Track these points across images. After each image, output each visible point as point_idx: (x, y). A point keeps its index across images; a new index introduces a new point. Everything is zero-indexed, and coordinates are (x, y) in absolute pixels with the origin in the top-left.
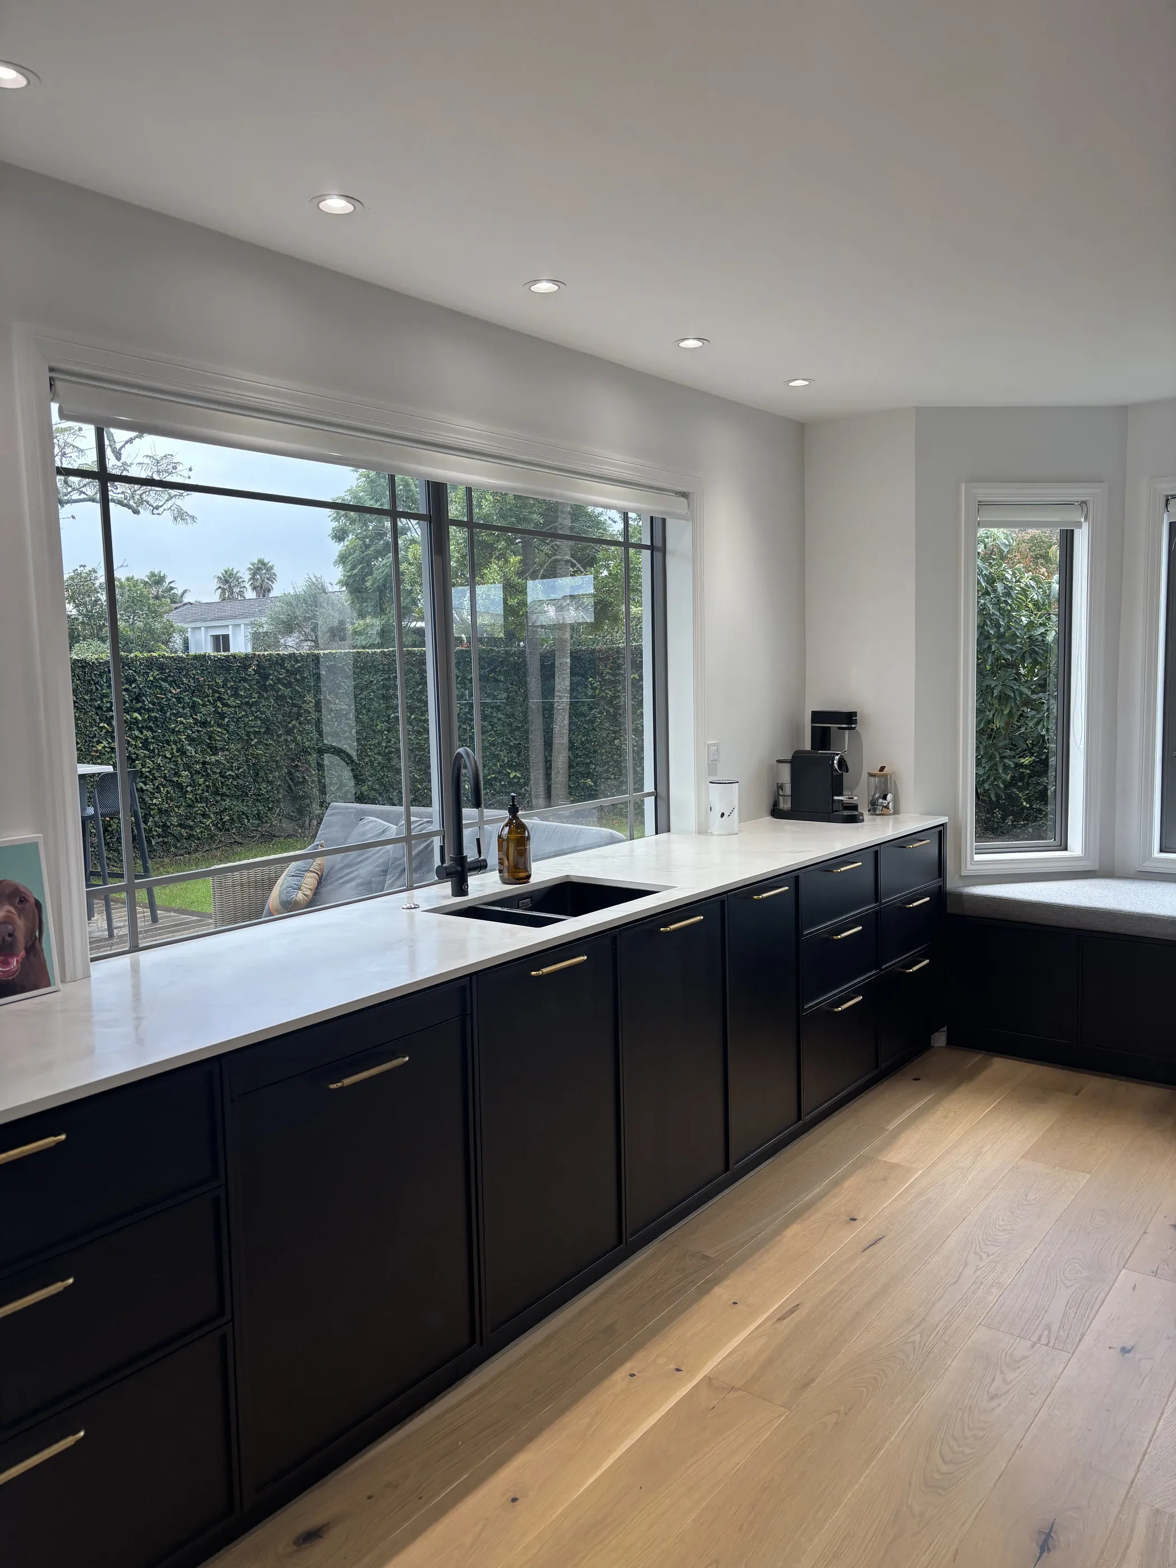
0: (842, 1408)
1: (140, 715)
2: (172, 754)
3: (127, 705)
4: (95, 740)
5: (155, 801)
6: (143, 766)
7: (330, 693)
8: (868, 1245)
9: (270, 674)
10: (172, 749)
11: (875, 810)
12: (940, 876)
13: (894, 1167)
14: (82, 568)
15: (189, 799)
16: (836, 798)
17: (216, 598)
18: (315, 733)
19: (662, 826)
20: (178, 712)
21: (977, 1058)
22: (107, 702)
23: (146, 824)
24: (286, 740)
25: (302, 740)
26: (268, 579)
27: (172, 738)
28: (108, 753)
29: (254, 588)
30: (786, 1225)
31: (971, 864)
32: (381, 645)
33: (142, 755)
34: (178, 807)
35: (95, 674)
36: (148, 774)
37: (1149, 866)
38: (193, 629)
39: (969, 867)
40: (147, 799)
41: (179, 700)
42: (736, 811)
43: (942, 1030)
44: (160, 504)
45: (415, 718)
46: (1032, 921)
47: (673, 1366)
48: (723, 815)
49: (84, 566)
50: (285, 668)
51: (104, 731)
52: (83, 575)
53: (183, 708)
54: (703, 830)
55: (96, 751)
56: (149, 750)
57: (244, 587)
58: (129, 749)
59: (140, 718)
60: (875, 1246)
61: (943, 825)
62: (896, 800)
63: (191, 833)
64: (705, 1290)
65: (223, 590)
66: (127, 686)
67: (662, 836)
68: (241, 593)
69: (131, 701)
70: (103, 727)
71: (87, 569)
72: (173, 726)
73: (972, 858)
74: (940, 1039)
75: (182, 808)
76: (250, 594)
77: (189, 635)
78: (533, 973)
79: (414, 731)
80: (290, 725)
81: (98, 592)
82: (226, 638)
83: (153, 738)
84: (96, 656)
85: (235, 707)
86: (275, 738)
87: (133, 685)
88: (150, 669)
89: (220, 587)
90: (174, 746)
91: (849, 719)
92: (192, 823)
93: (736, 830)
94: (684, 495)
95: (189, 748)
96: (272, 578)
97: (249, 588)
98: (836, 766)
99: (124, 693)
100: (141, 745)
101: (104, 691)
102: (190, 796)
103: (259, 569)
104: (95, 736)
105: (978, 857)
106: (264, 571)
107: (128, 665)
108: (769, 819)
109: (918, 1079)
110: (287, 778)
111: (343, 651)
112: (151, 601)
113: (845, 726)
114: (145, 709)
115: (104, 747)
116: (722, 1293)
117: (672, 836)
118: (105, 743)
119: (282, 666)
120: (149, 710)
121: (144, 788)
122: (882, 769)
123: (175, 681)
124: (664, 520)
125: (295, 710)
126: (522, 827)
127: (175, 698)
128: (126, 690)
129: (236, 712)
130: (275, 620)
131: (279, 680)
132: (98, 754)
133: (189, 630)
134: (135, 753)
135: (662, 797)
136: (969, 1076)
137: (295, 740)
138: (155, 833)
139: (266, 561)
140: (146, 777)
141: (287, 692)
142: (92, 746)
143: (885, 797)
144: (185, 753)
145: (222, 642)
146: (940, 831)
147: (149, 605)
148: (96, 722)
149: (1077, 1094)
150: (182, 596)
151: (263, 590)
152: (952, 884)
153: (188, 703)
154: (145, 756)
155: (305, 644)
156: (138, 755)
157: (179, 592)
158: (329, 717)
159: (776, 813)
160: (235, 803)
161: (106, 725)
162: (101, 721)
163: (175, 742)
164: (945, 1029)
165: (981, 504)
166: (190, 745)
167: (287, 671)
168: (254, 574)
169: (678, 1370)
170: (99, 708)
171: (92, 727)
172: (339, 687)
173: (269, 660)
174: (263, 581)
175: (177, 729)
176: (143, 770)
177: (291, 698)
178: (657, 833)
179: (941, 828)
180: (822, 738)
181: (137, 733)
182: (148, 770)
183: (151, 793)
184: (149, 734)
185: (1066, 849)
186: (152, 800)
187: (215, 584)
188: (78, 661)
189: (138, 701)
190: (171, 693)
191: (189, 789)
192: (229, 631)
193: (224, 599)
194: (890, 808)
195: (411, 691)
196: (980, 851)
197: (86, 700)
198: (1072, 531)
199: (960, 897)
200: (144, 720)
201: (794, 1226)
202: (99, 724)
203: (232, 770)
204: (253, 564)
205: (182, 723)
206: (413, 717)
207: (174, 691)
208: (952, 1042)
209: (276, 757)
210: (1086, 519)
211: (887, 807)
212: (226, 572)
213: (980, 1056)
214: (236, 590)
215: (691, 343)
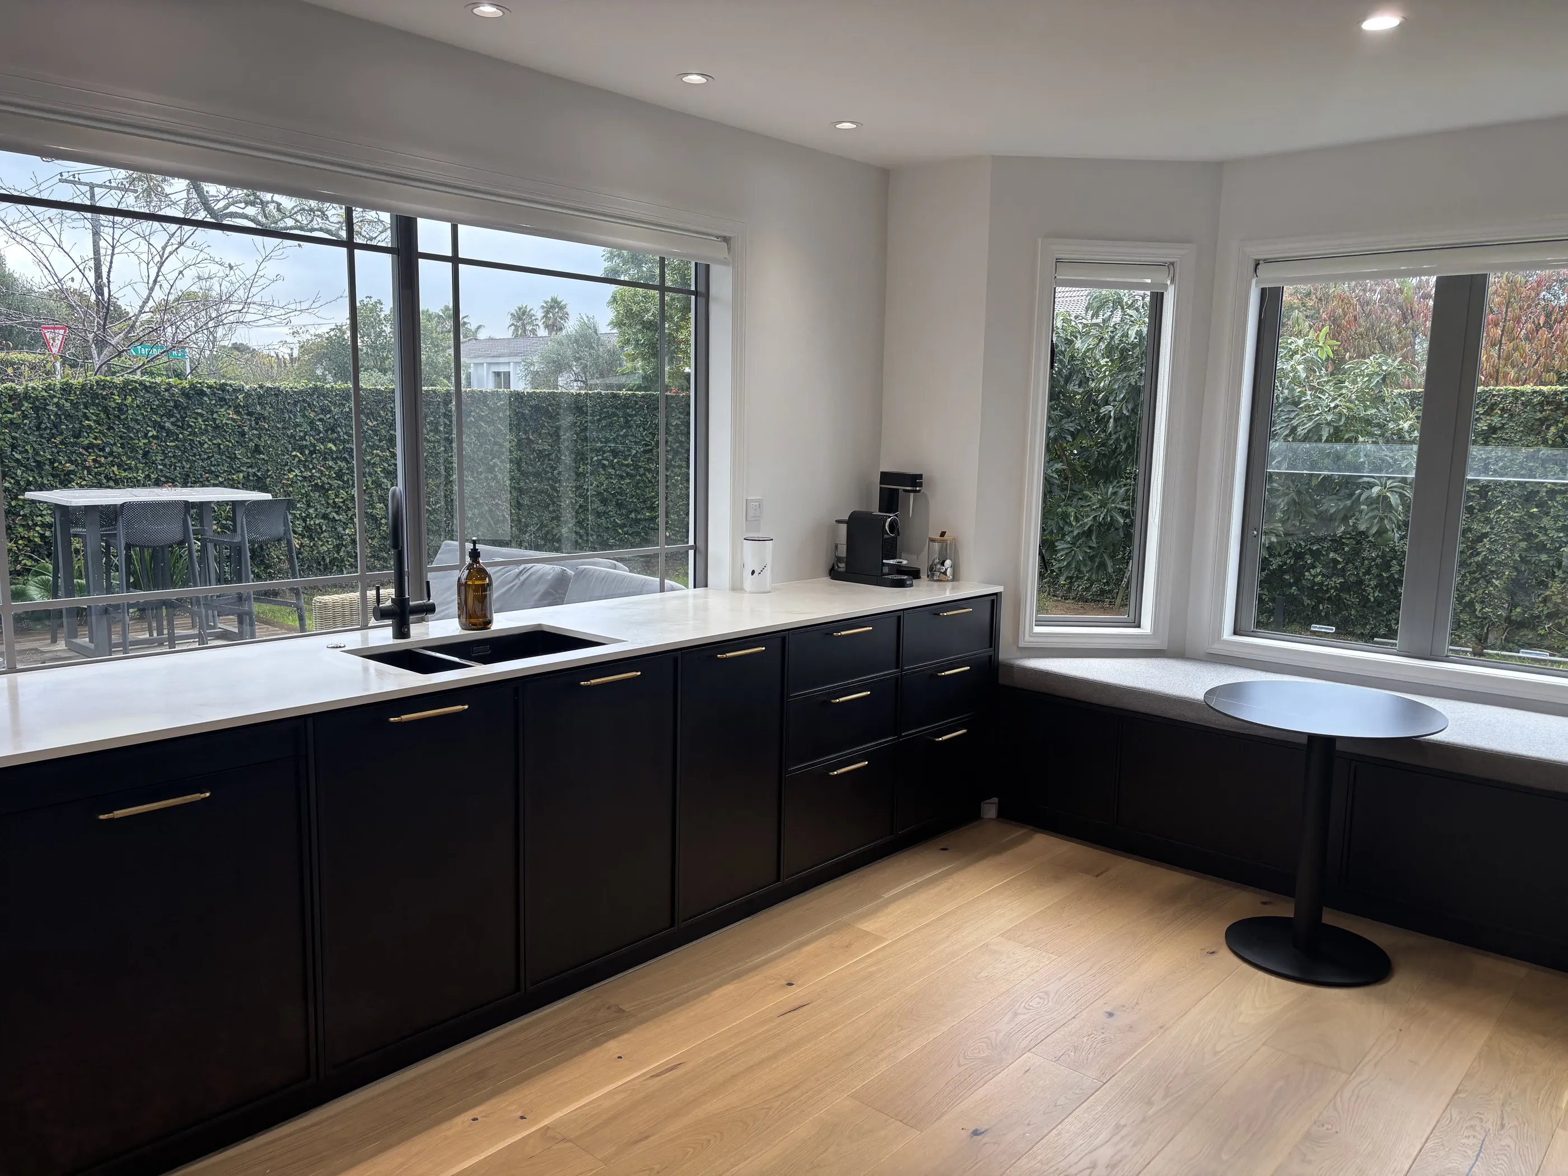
0: (657, 1167)
1: (335, 445)
2: (367, 486)
3: (321, 435)
4: (286, 468)
5: (347, 531)
6: (337, 496)
7: (533, 432)
8: (787, 1009)
9: (471, 412)
10: (367, 481)
11: (933, 575)
12: (991, 646)
13: (867, 933)
14: (368, 299)
15: (384, 531)
16: (884, 561)
17: (509, 334)
18: (516, 472)
19: (701, 581)
20: (374, 444)
21: (1020, 832)
22: (300, 431)
23: (338, 553)
24: (486, 478)
25: (503, 478)
26: (561, 318)
27: (367, 470)
28: (301, 481)
29: (547, 327)
30: (719, 985)
31: (1030, 636)
32: (645, 389)
33: (336, 485)
34: (372, 539)
35: (289, 403)
36: (341, 504)
37: (1217, 648)
38: (476, 364)
39: (1027, 638)
40: (340, 529)
41: (376, 433)
42: (768, 569)
43: (991, 800)
44: (374, 236)
45: (617, 462)
46: (1077, 697)
47: (520, 1114)
48: (753, 572)
49: (370, 297)
50: (487, 406)
51: (297, 459)
52: (369, 306)
53: (380, 441)
54: (737, 587)
55: (288, 479)
56: (343, 481)
57: (537, 325)
58: (323, 478)
59: (334, 448)
60: (797, 1011)
61: (996, 594)
62: (955, 567)
63: (385, 564)
64: (597, 1043)
65: (517, 328)
66: (321, 416)
67: (700, 591)
68: (533, 331)
69: (326, 431)
70: (296, 456)
71: (373, 301)
72: (369, 458)
73: (1031, 628)
74: (990, 810)
75: (376, 540)
76: (542, 332)
77: (471, 370)
78: (392, 719)
79: (616, 475)
80: (491, 463)
81: (383, 324)
82: (508, 375)
83: (348, 469)
84: (291, 385)
85: (434, 442)
86: (475, 475)
87: (328, 416)
88: (346, 400)
89: (513, 324)
90: (369, 478)
91: (914, 481)
92: (385, 555)
93: (768, 588)
94: (726, 239)
95: (385, 480)
96: (565, 317)
97: (542, 327)
98: (887, 528)
99: (318, 423)
100: (334, 475)
101: (298, 420)
102: (385, 529)
103: (552, 307)
104: (286, 465)
105: (1038, 629)
106: (557, 310)
107: (324, 396)
108: (827, 579)
109: (946, 849)
110: (487, 516)
111: (547, 391)
112: (434, 335)
113: (909, 488)
114: (340, 440)
115: (296, 476)
116: (613, 1047)
117: (709, 591)
118: (297, 472)
119: (485, 404)
120: (344, 441)
121: (337, 518)
122: (943, 534)
123: (372, 414)
124: (708, 266)
125: (496, 448)
126: (482, 573)
127: (372, 431)
128: (320, 420)
129: (434, 447)
130: (547, 361)
131: (481, 418)
132: (290, 482)
133: (472, 365)
134: (329, 483)
135: (702, 552)
136: (1001, 849)
137: (495, 478)
138: (347, 563)
139: (559, 300)
140: (339, 507)
141: (489, 429)
142: (284, 474)
143: (943, 564)
144: (380, 485)
145: (502, 378)
146: (994, 600)
147: (432, 338)
148: (288, 451)
149: (1097, 876)
150: (476, 332)
151: (554, 327)
152: (1005, 654)
153: (385, 436)
154: (338, 487)
155: (575, 384)
156: (331, 485)
157: (473, 328)
158: (532, 457)
159: (834, 574)
160: (431, 538)
161: (298, 454)
162: (294, 449)
163: (370, 474)
164: (995, 800)
165: (1058, 261)
166: (386, 477)
167: (490, 408)
168: (547, 312)
169: (522, 1118)
170: (293, 436)
171: (284, 455)
172: (543, 426)
173: (471, 397)
174: (556, 319)
175: (372, 461)
176: (336, 500)
177: (493, 436)
178: (695, 587)
179: (994, 597)
180: (890, 501)
181: (331, 463)
182: (341, 500)
183: (344, 523)
184: (343, 464)
185: (1139, 626)
186: (344, 530)
187: (509, 321)
188: (271, 388)
189: (333, 431)
190: (368, 425)
191: (383, 521)
192: (511, 369)
193: (516, 336)
194: (948, 574)
195: (615, 435)
196: (1040, 623)
197: (278, 429)
198: (1163, 293)
199: (1010, 668)
200: (339, 451)
201: (728, 986)
202: (292, 452)
203: (429, 505)
204: (546, 302)
205: (377, 455)
206: (616, 461)
207: (370, 424)
208: (1005, 815)
209: (476, 494)
210: (1173, 281)
211: (945, 573)
212: (520, 309)
213: (1023, 831)
214: (529, 328)
215: (695, 79)
